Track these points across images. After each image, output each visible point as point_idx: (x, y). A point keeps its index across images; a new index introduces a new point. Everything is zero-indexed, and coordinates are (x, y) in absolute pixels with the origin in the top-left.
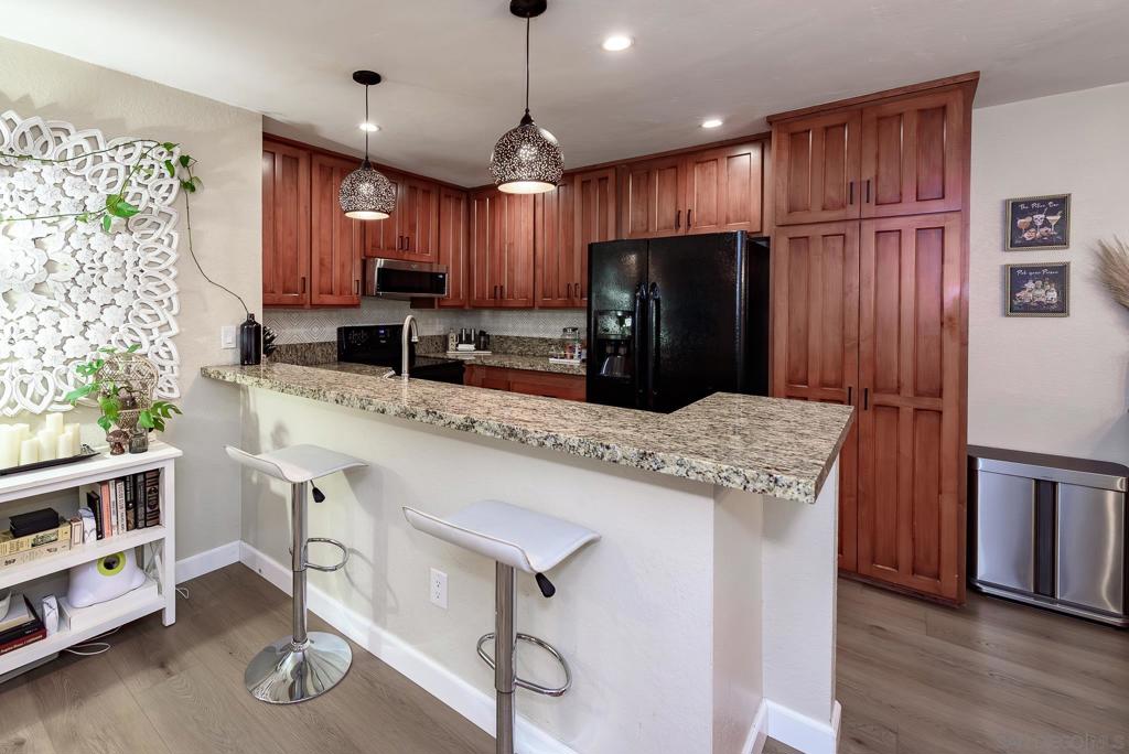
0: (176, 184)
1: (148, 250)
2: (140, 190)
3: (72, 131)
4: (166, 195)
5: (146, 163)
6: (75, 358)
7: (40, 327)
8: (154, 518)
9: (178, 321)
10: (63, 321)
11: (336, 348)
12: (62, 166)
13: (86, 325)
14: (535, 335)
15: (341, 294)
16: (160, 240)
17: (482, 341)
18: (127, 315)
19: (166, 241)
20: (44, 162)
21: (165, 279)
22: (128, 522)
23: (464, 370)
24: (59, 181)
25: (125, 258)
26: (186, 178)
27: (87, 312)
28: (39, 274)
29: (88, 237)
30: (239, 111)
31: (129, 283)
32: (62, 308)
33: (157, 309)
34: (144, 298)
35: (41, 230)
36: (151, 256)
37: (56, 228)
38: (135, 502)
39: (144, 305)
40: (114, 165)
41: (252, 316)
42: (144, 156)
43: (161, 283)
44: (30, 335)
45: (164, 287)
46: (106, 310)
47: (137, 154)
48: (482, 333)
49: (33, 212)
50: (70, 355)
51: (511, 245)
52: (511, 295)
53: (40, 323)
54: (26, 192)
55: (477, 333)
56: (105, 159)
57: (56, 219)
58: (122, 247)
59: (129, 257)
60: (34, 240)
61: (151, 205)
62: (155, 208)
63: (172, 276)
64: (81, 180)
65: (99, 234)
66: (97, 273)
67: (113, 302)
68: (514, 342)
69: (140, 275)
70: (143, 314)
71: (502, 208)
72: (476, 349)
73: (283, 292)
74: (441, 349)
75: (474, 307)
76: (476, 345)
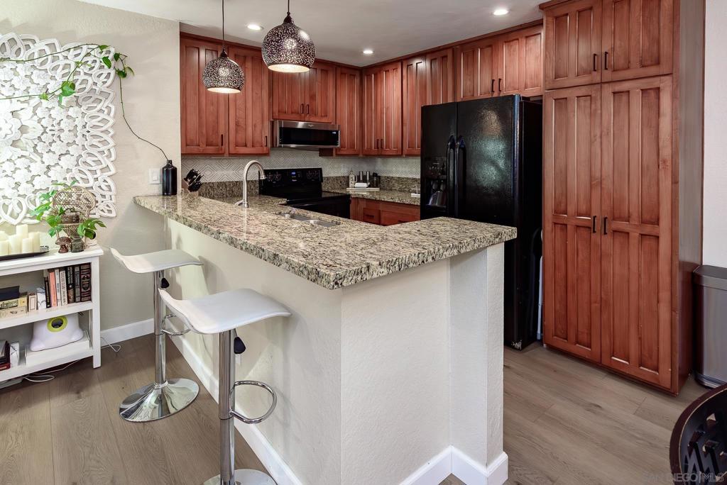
0: (113, 72)
1: (93, 117)
2: (86, 77)
3: (37, 40)
4: (105, 80)
5: (90, 59)
6: (41, 189)
7: (16, 169)
8: (86, 296)
9: (114, 165)
10: (32, 165)
11: (258, 185)
12: (30, 63)
13: (48, 167)
14: (410, 176)
15: (253, 146)
16: (101, 111)
17: (375, 180)
18: (77, 161)
19: (106, 111)
20: (17, 61)
21: (105, 137)
22: (68, 298)
23: (350, 201)
24: (29, 73)
25: (76, 123)
26: (121, 68)
27: (49, 159)
28: (16, 134)
29: (50, 110)
30: (161, 21)
31: (79, 140)
32: (31, 156)
33: (100, 157)
34: (90, 150)
35: (16, 106)
36: (94, 122)
37: (27, 104)
38: (74, 285)
39: (90, 154)
40: (67, 62)
41: (170, 162)
42: (88, 54)
43: (102, 139)
44: (10, 174)
45: (105, 142)
46: (62, 158)
47: (83, 53)
48: (375, 175)
49: (11, 94)
50: (37, 187)
51: (387, 109)
52: (388, 146)
53: (17, 166)
54: (6, 81)
55: (371, 174)
56: (61, 58)
57: (27, 98)
58: (74, 116)
59: (79, 122)
60: (12, 113)
61: (94, 87)
62: (97, 89)
63: (110, 135)
64: (44, 72)
65: (58, 108)
66: (56, 133)
67: (68, 153)
68: (396, 181)
69: (87, 134)
70: (89, 160)
71: (382, 81)
72: (369, 186)
73: (207, 145)
74: (344, 186)
75: (366, 155)
76: (369, 184)
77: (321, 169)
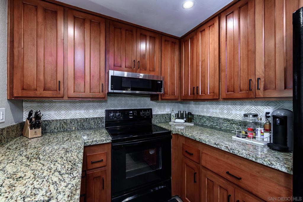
11: (104, 121)
14: (221, 117)
17: (189, 117)
23: (171, 137)
48: (190, 114)
51: (203, 61)
52: (203, 91)
55: (187, 113)
68: (207, 119)
71: (198, 41)
72: (186, 121)
73: (44, 90)
74: (168, 121)
75: (184, 100)
76: (185, 119)
77: (151, 109)
